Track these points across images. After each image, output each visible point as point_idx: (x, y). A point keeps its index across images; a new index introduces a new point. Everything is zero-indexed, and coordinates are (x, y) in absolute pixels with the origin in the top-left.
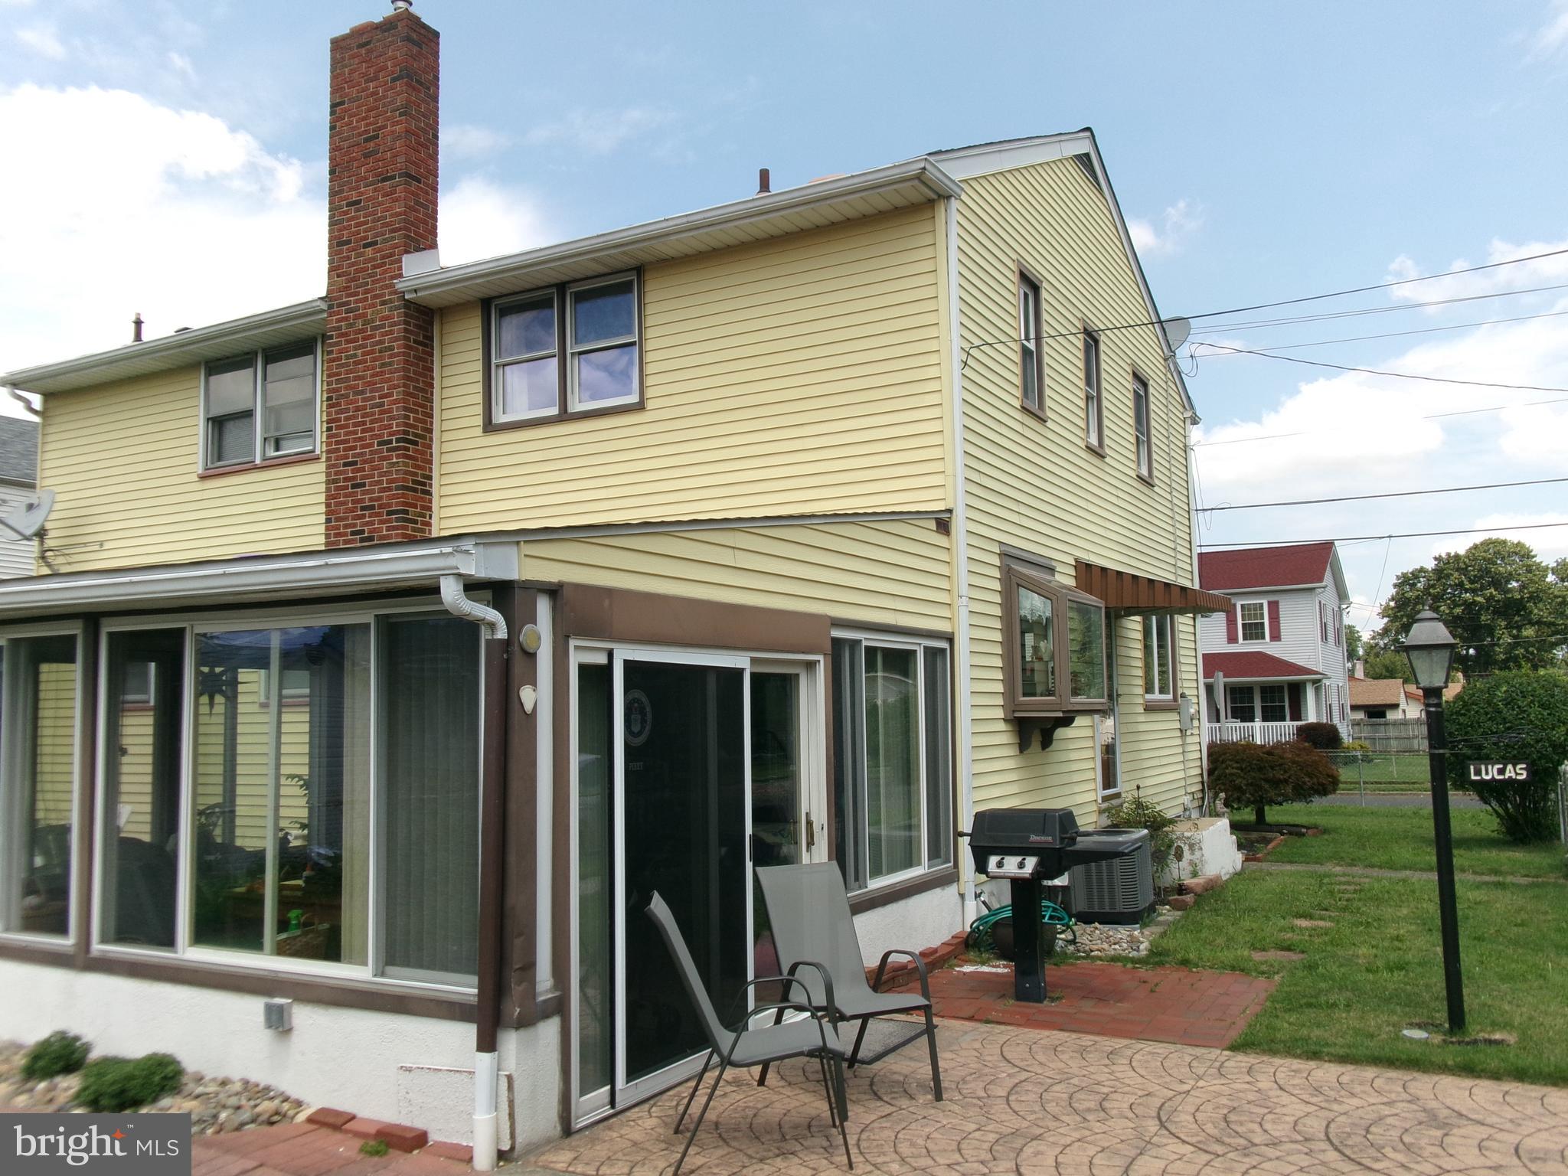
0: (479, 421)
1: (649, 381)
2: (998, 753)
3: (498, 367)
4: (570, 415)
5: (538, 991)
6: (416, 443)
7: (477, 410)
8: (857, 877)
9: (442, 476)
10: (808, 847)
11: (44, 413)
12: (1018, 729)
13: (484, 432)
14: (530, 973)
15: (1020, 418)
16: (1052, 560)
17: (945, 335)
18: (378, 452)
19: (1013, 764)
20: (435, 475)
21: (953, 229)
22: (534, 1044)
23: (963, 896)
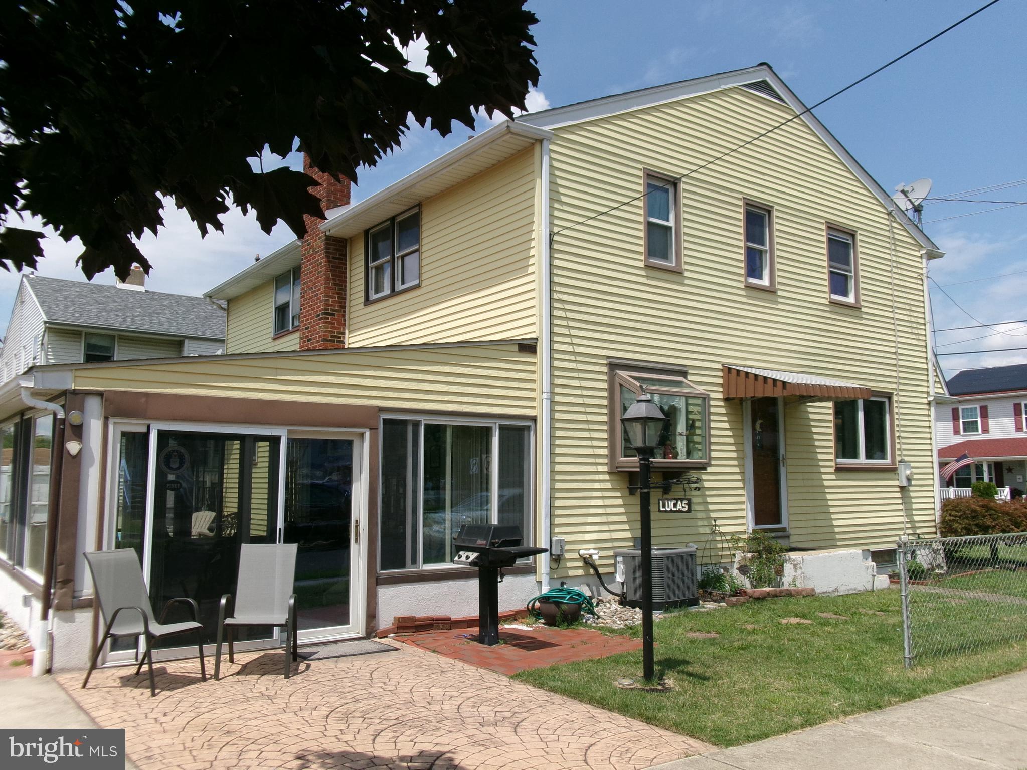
0: (362, 300)
1: (424, 270)
2: (599, 494)
3: (372, 268)
4: (394, 293)
5: (77, 594)
6: (334, 315)
7: (362, 294)
8: (414, 561)
9: (350, 332)
10: (356, 541)
11: (228, 310)
12: (628, 479)
13: (365, 305)
14: (71, 584)
15: (643, 273)
16: (685, 366)
17: (538, 228)
18: (316, 321)
19: (620, 502)
20: (347, 332)
21: (546, 159)
22: (71, 620)
23: (540, 583)
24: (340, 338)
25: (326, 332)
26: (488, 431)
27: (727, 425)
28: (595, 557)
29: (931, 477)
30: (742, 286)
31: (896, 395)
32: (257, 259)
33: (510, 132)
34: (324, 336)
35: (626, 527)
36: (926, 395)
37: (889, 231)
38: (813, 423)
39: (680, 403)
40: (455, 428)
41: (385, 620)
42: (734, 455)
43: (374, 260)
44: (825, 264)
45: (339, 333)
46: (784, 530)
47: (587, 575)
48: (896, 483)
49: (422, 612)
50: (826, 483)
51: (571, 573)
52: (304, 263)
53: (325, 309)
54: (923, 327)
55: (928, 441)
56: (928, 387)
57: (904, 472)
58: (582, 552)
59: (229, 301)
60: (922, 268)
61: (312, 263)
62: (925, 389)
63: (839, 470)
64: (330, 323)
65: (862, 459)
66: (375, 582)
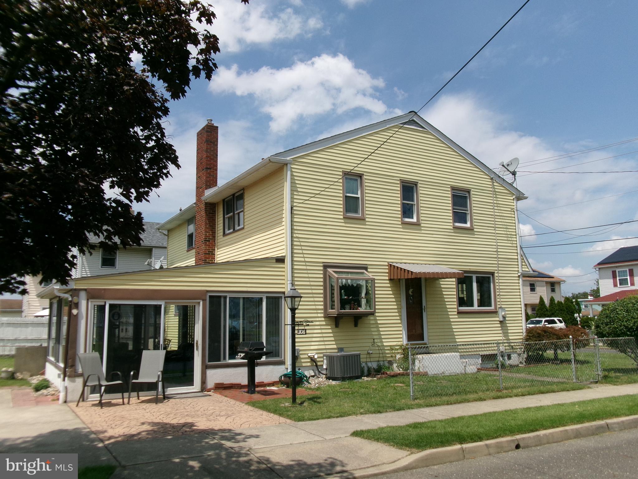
0: (222, 234)
1: (245, 221)
2: (319, 327)
3: (226, 218)
4: (235, 231)
5: (77, 371)
6: (210, 241)
7: (222, 231)
8: (225, 358)
9: (217, 249)
10: (197, 349)
11: (168, 236)
12: (334, 320)
13: (223, 236)
14: (74, 367)
15: (343, 221)
16: (366, 264)
17: (285, 205)
18: (201, 244)
19: (330, 331)
20: (216, 249)
21: (289, 173)
22: (74, 381)
23: (287, 369)
24: (213, 252)
25: (205, 249)
26: (261, 299)
27: (391, 292)
28: (316, 357)
29: (521, 315)
30: (400, 223)
31: (497, 273)
32: (181, 210)
33: (271, 162)
34: (205, 251)
35: (334, 343)
36: (517, 273)
37: (492, 188)
38: (443, 290)
39: (363, 283)
40: (244, 298)
41: (210, 384)
42: (396, 307)
43: (227, 214)
44: (451, 208)
45: (212, 250)
46: (426, 344)
47: (312, 365)
48: (497, 319)
49: (227, 381)
50: (452, 320)
51: (304, 365)
52: (196, 215)
53: (205, 238)
54: (515, 237)
55: (519, 297)
56: (518, 268)
57: (501, 313)
58: (309, 355)
59: (169, 231)
60: (514, 206)
61: (200, 216)
62: (517, 269)
63: (459, 313)
64: (207, 245)
65: (476, 307)
66: (205, 367)
